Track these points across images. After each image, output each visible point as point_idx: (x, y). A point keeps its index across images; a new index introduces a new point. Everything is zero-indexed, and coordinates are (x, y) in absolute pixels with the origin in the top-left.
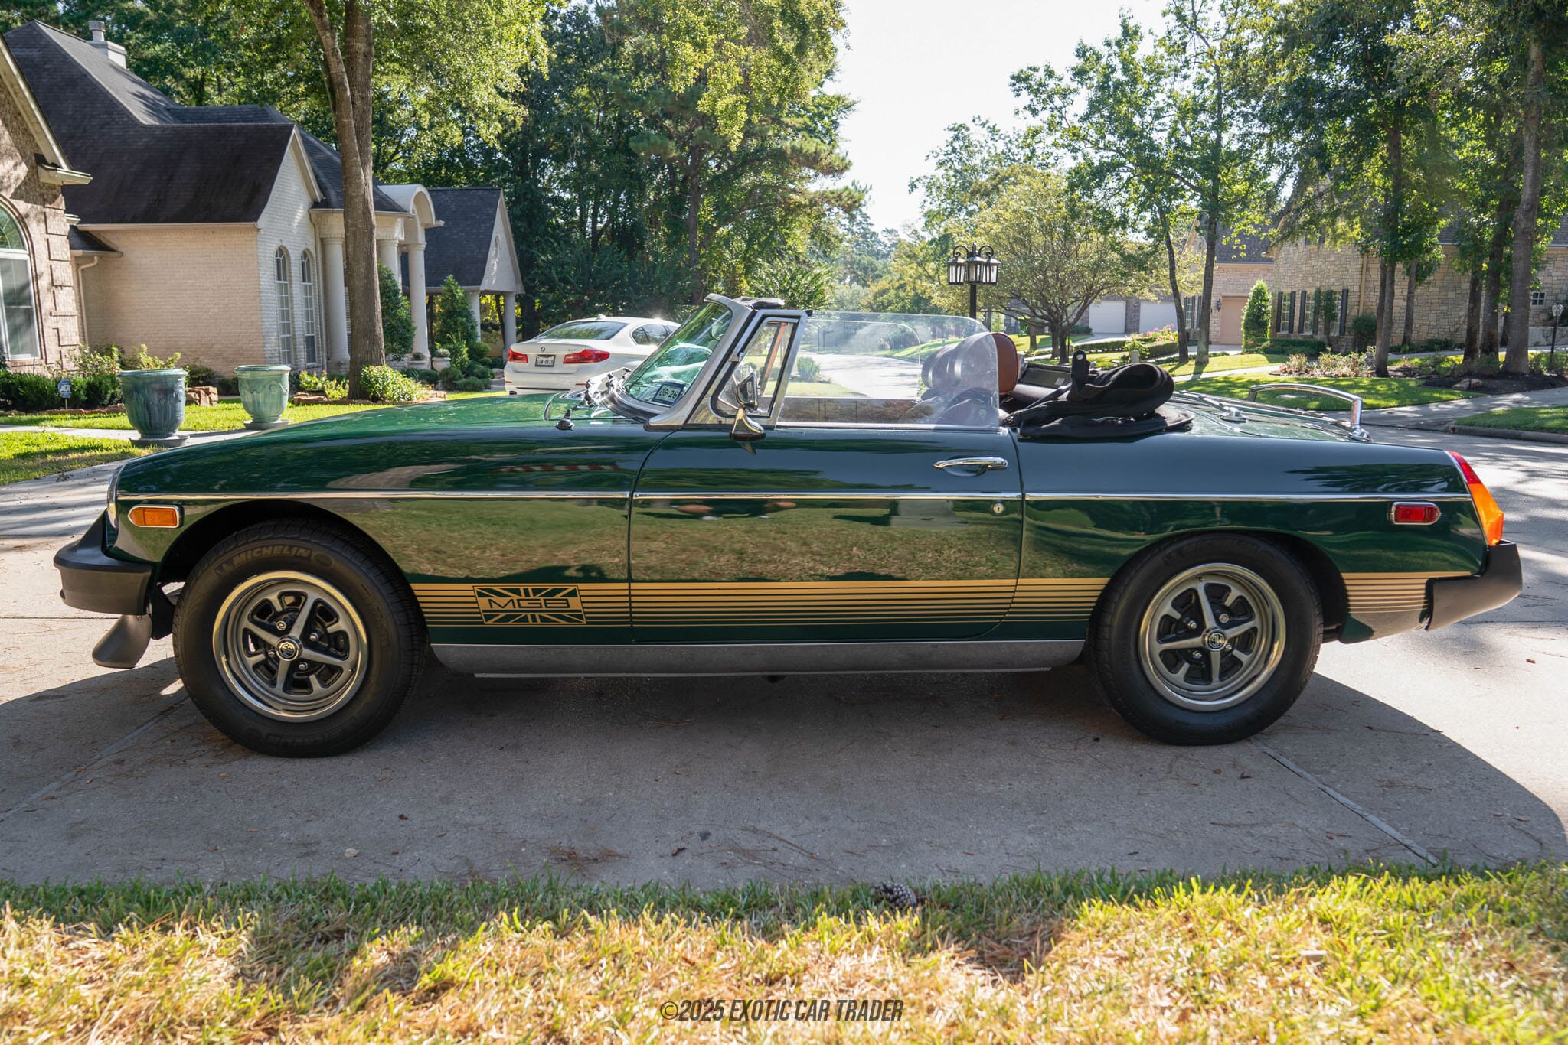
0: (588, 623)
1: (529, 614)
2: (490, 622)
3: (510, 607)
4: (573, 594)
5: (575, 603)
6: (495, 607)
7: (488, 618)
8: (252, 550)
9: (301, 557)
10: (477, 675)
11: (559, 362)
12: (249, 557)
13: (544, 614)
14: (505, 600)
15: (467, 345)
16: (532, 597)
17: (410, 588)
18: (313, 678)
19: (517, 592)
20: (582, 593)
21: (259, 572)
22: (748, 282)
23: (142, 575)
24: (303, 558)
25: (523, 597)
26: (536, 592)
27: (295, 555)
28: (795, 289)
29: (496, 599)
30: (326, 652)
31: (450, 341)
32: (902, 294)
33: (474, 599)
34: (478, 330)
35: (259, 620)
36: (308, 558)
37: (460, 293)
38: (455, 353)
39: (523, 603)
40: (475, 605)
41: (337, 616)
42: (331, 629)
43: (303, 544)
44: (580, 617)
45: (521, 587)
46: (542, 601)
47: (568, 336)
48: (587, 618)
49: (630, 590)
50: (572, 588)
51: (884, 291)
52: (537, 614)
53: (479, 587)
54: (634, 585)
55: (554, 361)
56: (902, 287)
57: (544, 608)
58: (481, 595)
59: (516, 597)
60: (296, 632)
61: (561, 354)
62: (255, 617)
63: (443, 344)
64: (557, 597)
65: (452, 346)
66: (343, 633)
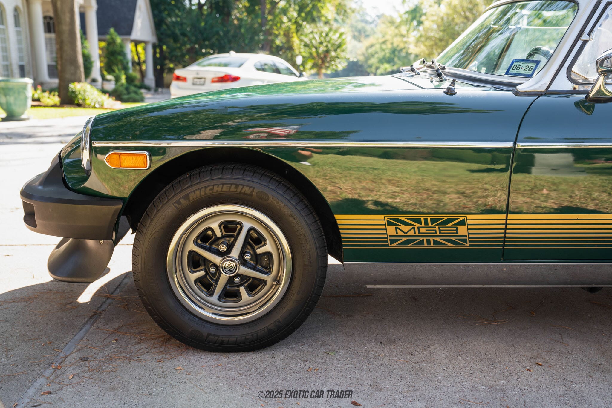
0: (470, 246)
1: (425, 239)
2: (394, 245)
3: (411, 233)
4: (462, 223)
5: (463, 230)
6: (400, 233)
7: (392, 241)
8: (206, 188)
9: (244, 194)
10: (368, 286)
11: (208, 82)
12: (203, 193)
13: (437, 239)
14: (408, 228)
15: (125, 74)
16: (430, 225)
17: (334, 217)
18: (242, 289)
19: (418, 221)
20: (469, 222)
21: (208, 205)
22: (298, 37)
23: (115, 207)
24: (247, 194)
25: (423, 225)
26: (433, 221)
27: (240, 192)
28: (329, 42)
29: (402, 227)
30: (254, 268)
31: (114, 71)
32: (384, 47)
33: (384, 227)
34: (130, 65)
35: (203, 244)
36: (251, 195)
37: (118, 40)
38: (117, 79)
39: (422, 230)
40: (385, 232)
41: (265, 240)
42: (259, 251)
43: (246, 183)
44: (465, 241)
45: (422, 217)
46: (437, 229)
47: (209, 65)
48: (470, 242)
49: (507, 219)
50: (461, 219)
51: (372, 46)
52: (431, 239)
53: (388, 217)
54: (510, 216)
55: (204, 82)
56: (384, 42)
57: (438, 234)
58: (390, 223)
59: (417, 225)
60: (235, 253)
61: (210, 77)
62: (199, 242)
63: (109, 73)
64: (450, 225)
65: (115, 74)
66: (269, 255)
